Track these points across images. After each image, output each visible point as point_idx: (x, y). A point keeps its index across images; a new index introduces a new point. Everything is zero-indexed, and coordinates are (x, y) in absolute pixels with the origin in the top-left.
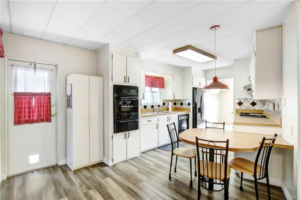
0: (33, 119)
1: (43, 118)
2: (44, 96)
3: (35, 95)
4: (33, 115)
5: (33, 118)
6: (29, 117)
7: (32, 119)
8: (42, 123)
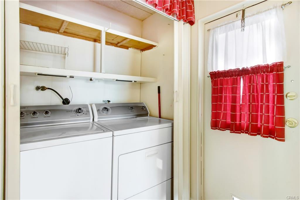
0: (240, 124)
1: (261, 126)
2: (264, 73)
3: (244, 72)
4: (241, 115)
5: (240, 121)
6: (234, 118)
7: (238, 122)
8: (258, 136)
